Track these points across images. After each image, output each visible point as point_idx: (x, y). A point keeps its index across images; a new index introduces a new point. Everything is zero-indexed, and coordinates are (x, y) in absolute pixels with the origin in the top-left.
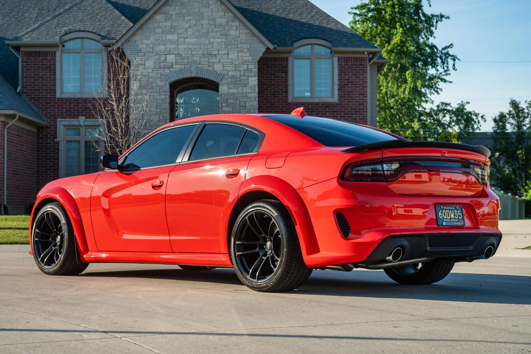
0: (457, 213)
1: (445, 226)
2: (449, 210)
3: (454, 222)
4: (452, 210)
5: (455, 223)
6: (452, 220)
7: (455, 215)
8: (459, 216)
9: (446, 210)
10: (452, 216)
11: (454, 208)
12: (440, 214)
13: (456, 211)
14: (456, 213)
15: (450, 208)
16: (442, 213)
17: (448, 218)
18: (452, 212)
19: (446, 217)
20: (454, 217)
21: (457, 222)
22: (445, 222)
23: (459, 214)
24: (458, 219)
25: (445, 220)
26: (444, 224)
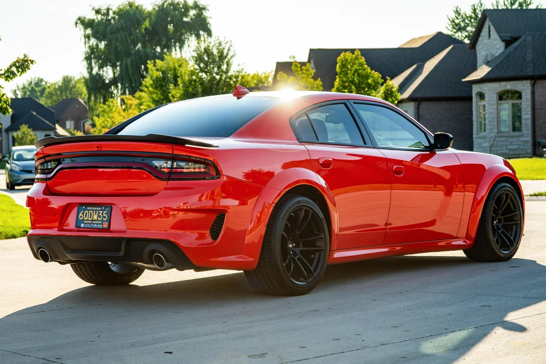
0: (102, 214)
1: (83, 228)
2: (93, 210)
4: (96, 211)
5: (95, 225)
6: (93, 222)
7: (99, 216)
8: (105, 217)
9: (88, 210)
10: (95, 217)
11: (100, 209)
12: (81, 215)
13: (101, 212)
14: (100, 214)
15: (96, 209)
16: (83, 214)
17: (89, 219)
18: (96, 213)
19: (86, 219)
20: (97, 218)
21: (99, 224)
22: (84, 223)
23: (104, 215)
24: (102, 220)
25: (85, 222)
26: (82, 225)
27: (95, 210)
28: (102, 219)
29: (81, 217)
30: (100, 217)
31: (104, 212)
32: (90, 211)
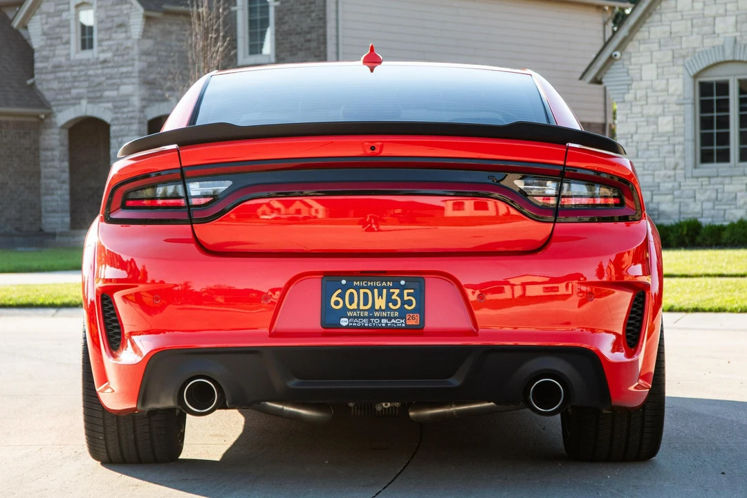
0: (401, 295)
1: (347, 327)
2: (372, 289)
3: (380, 318)
5: (384, 321)
6: (376, 314)
7: (390, 300)
8: (410, 302)
9: (358, 289)
10: (380, 303)
11: (391, 284)
12: (334, 298)
13: (397, 291)
14: (394, 297)
15: (378, 284)
16: (342, 296)
17: (362, 307)
18: (380, 294)
19: (354, 306)
20: (387, 305)
21: (394, 318)
22: (349, 318)
23: (406, 298)
24: (401, 310)
25: (349, 314)
26: (342, 323)
27: (376, 287)
28: (402, 305)
29: (337, 303)
30: (395, 303)
31: (406, 292)
32: (362, 291)
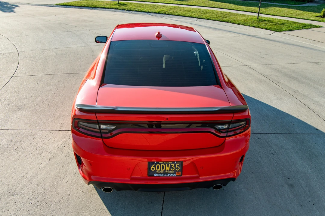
0: (175, 166)
1: (156, 177)
2: (165, 164)
3: (168, 173)
6: (166, 172)
8: (178, 168)
9: (160, 164)
10: (168, 168)
11: (172, 163)
12: (152, 167)
13: (173, 165)
15: (167, 163)
16: (155, 166)
17: (161, 170)
18: (168, 166)
19: (159, 170)
20: (170, 169)
21: (173, 173)
22: (157, 173)
23: (176, 167)
24: (175, 171)
25: (157, 172)
26: (155, 175)
28: (175, 169)
29: (153, 169)
30: (173, 168)
31: (177, 165)
32: (162, 165)
